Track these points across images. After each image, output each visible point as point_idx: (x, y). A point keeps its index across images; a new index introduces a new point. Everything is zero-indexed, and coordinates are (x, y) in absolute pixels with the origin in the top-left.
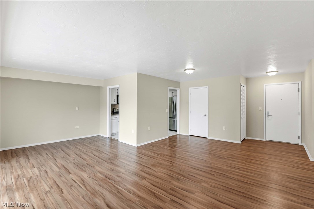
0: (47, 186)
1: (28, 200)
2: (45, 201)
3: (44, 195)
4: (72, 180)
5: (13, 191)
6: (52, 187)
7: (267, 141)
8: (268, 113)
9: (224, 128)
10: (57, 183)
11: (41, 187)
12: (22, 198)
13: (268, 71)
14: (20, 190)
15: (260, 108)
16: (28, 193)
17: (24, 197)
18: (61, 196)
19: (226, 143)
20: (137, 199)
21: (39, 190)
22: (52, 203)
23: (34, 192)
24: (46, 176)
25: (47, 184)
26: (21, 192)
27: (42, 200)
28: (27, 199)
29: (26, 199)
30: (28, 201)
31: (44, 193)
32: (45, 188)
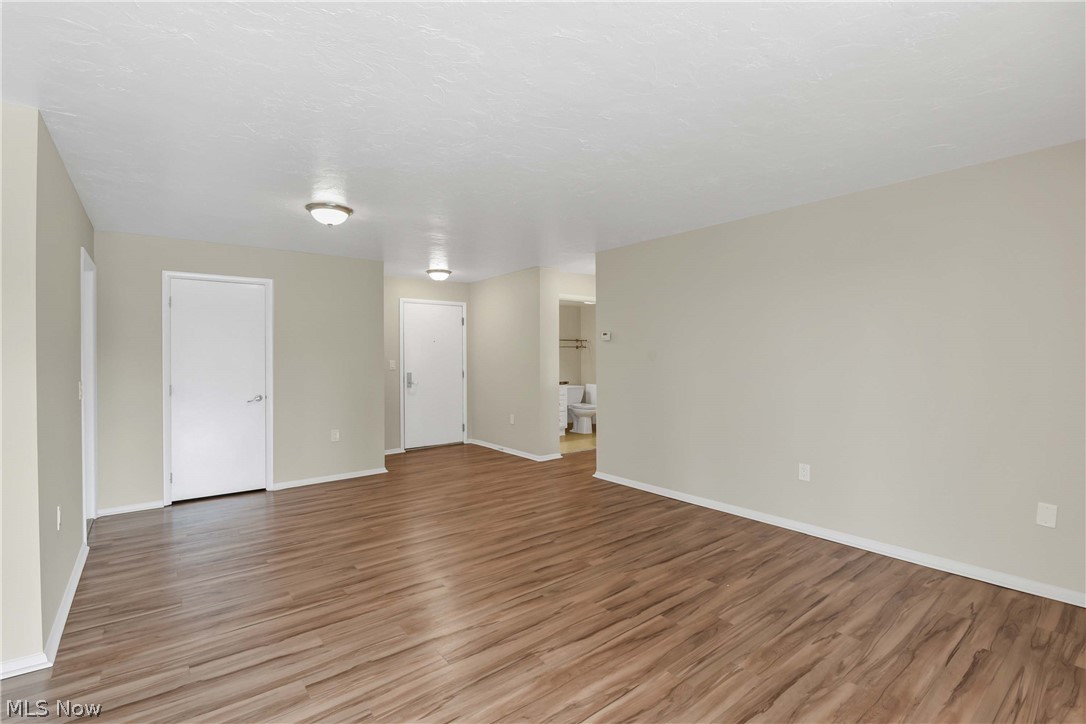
7: (409, 451)
8: (409, 375)
9: (336, 435)
13: (431, 268)
15: (392, 363)
19: (357, 484)
20: (664, 675)
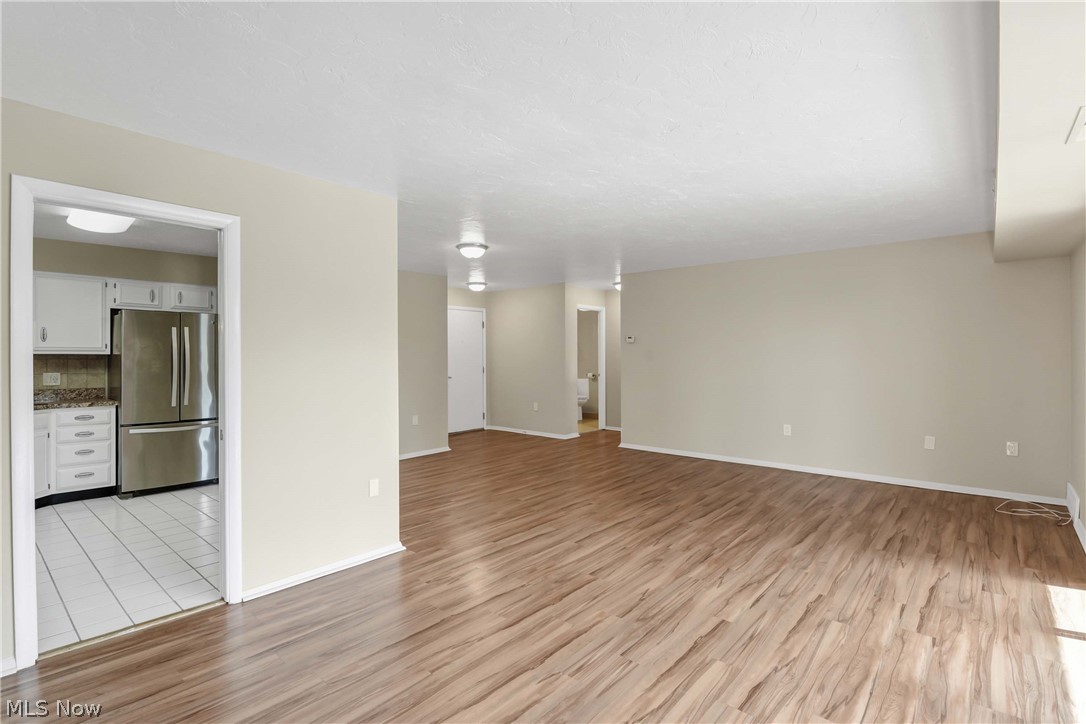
0: (826, 635)
1: (900, 633)
2: (871, 607)
3: (859, 618)
4: (757, 605)
5: (926, 694)
6: (819, 625)
10: (794, 623)
11: (843, 642)
12: (912, 647)
13: (470, 281)
14: (903, 678)
16: (888, 651)
17: (906, 645)
18: (832, 593)
21: (856, 641)
22: (862, 594)
23: (870, 643)
24: (785, 670)
25: (817, 640)
26: (904, 668)
27: (873, 612)
28: (901, 637)
29: (905, 637)
30: (904, 632)
31: (856, 623)
32: (839, 633)
